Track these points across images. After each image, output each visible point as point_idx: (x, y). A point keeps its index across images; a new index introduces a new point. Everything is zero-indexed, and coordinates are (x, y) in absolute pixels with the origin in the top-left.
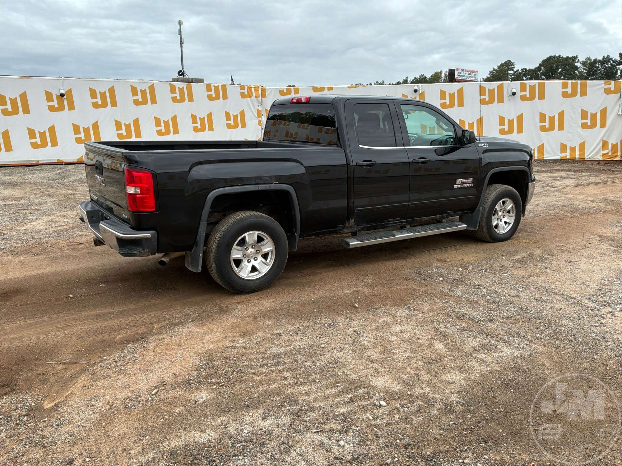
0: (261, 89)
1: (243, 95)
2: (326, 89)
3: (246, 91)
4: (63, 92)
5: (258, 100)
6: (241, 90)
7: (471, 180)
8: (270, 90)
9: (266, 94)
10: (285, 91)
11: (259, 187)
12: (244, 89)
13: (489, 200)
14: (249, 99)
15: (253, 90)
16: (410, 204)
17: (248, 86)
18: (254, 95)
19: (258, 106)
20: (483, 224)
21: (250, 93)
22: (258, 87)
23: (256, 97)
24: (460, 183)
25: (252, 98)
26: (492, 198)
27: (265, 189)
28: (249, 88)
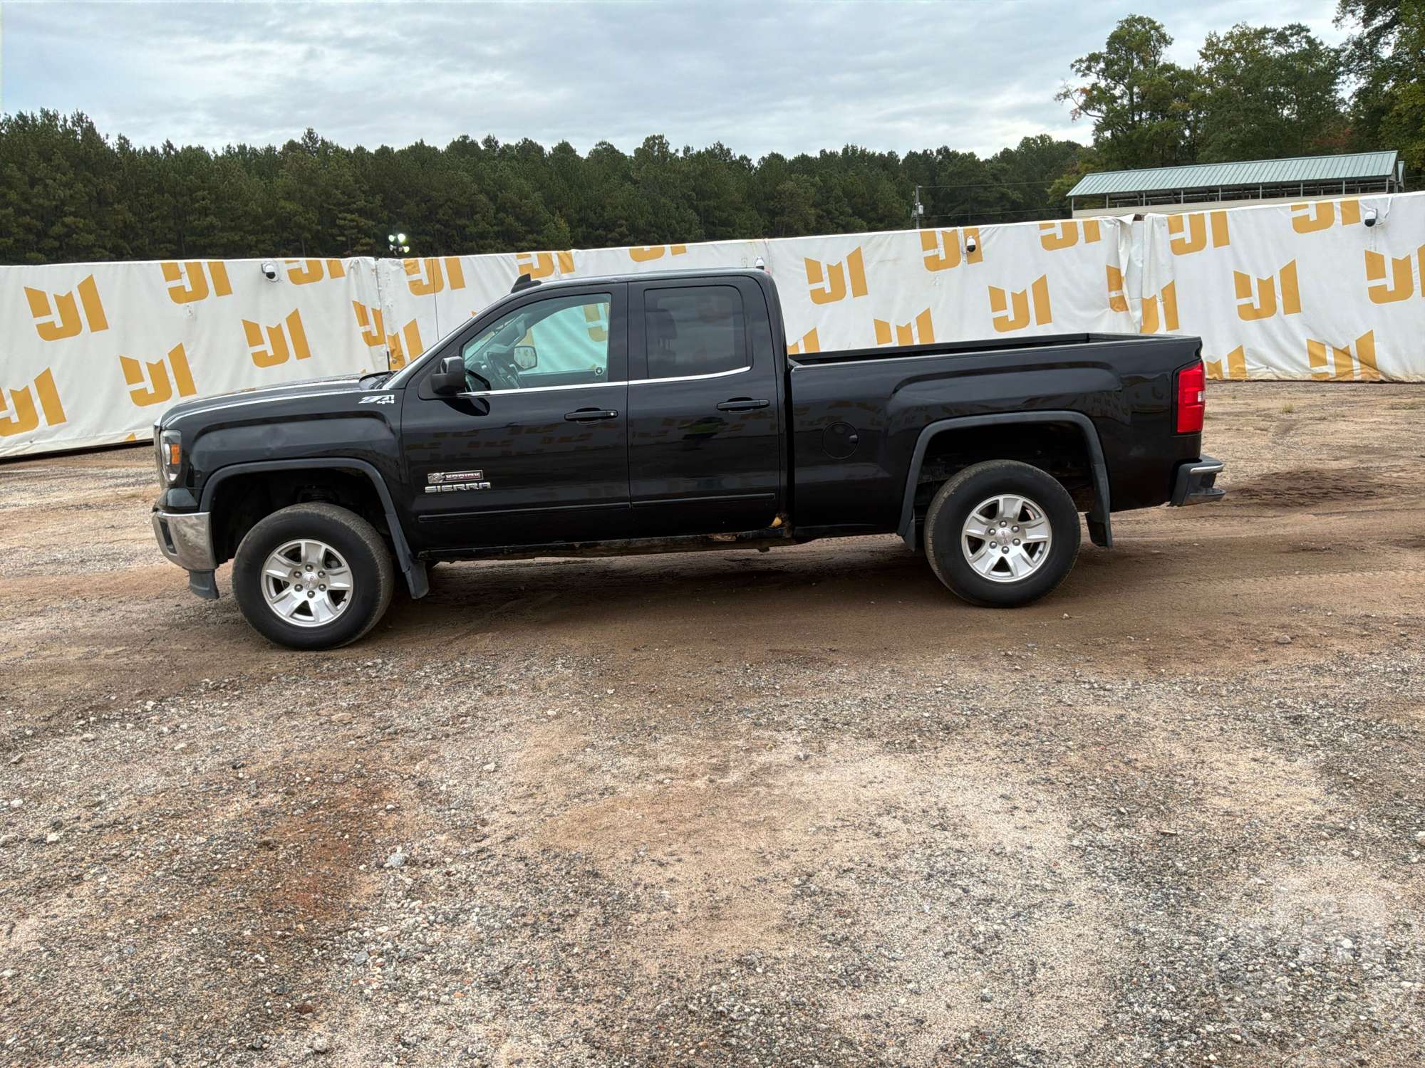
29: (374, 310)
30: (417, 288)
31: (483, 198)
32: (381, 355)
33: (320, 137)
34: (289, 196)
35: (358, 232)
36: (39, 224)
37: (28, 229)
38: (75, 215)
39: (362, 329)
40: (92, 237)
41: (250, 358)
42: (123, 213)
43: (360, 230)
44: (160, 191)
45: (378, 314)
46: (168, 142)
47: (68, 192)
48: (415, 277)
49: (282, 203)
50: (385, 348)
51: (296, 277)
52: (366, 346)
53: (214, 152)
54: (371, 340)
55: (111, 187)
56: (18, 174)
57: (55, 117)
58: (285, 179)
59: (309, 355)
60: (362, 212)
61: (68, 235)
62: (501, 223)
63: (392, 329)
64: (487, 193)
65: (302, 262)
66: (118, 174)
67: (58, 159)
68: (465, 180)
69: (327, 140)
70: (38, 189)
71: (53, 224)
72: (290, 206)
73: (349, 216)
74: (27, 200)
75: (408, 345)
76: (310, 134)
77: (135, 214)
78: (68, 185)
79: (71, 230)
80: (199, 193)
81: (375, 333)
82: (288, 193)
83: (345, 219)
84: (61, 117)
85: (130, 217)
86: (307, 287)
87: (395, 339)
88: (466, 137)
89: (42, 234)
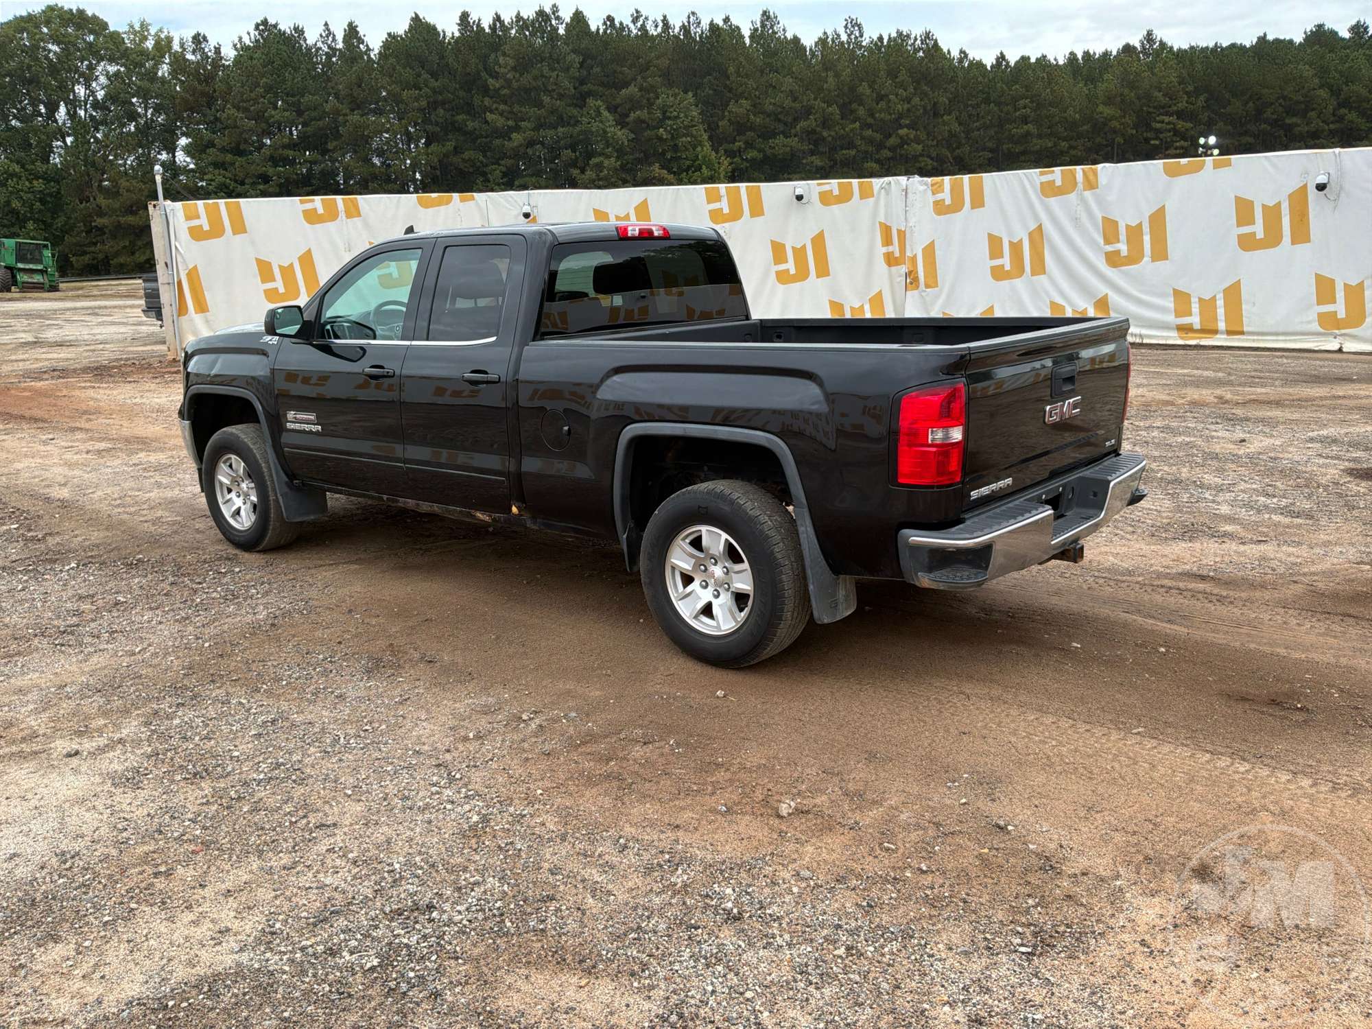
29: (899, 231)
30: (940, 209)
31: (1323, 93)
32: (901, 276)
33: (1158, 39)
34: (1109, 101)
35: (1175, 135)
36: (878, 136)
37: (871, 141)
38: (908, 127)
39: (884, 250)
40: (920, 147)
41: (773, 276)
42: (950, 124)
43: (1176, 132)
44: (987, 101)
45: (902, 235)
46: (1001, 53)
47: (906, 106)
48: (939, 196)
49: (1101, 108)
50: (903, 269)
51: (826, 199)
52: (886, 267)
53: (1055, 59)
54: (891, 260)
55: (944, 100)
56: (868, 92)
57: (908, 36)
58: (1110, 83)
59: (828, 275)
60: (1180, 115)
61: (901, 146)
62: (1341, 119)
63: (912, 250)
64: (1330, 88)
65: (833, 185)
66: (951, 87)
67: (903, 76)
68: (1305, 74)
69: (1165, 40)
70: (882, 104)
71: (890, 136)
72: (1107, 111)
73: (1167, 119)
74: (872, 115)
75: (924, 267)
76: (1149, 37)
77: (960, 124)
78: (909, 100)
79: (904, 141)
80: (1021, 102)
81: (897, 254)
82: (1109, 98)
83: (1162, 122)
84: (913, 36)
85: (956, 127)
86: (836, 209)
87: (914, 259)
88: (1320, 26)
89: (880, 146)
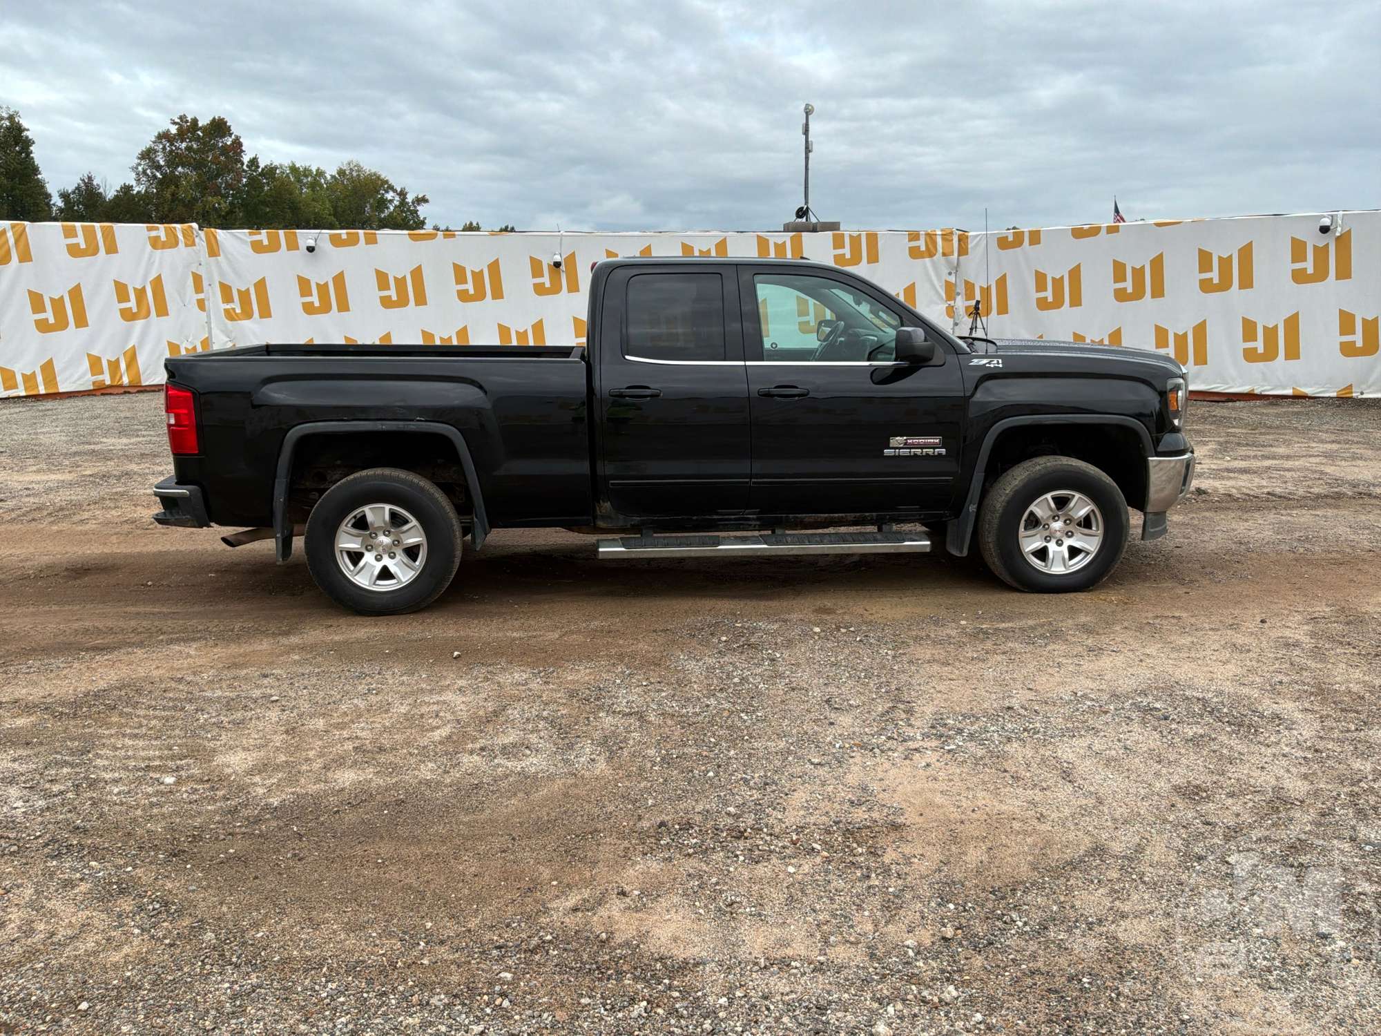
0: (959, 236)
1: (915, 253)
2: (1103, 232)
3: (921, 244)
4: (557, 258)
5: (949, 263)
6: (910, 241)
7: (938, 441)
8: (978, 238)
9: (969, 246)
10: (1011, 239)
11: (382, 425)
12: (919, 240)
13: (1007, 492)
14: (927, 260)
15: (939, 240)
16: (754, 483)
17: (929, 231)
18: (940, 250)
19: (950, 274)
20: (991, 545)
21: (930, 246)
22: (952, 233)
23: (944, 254)
24: (902, 446)
25: (935, 258)
26: (1016, 485)
27: (394, 428)
28: (931, 237)
